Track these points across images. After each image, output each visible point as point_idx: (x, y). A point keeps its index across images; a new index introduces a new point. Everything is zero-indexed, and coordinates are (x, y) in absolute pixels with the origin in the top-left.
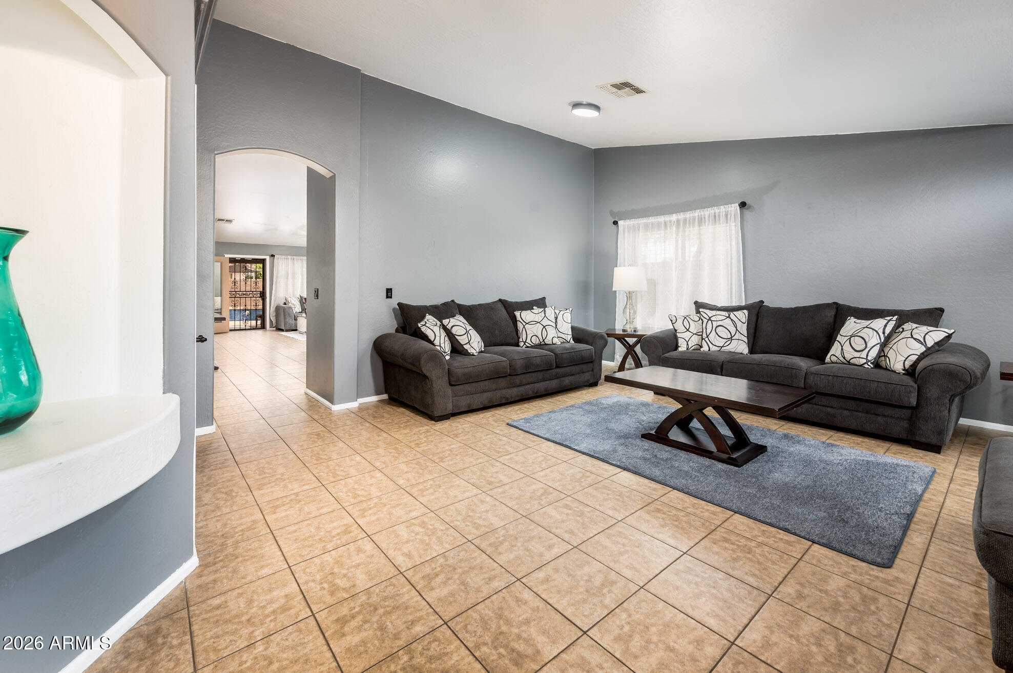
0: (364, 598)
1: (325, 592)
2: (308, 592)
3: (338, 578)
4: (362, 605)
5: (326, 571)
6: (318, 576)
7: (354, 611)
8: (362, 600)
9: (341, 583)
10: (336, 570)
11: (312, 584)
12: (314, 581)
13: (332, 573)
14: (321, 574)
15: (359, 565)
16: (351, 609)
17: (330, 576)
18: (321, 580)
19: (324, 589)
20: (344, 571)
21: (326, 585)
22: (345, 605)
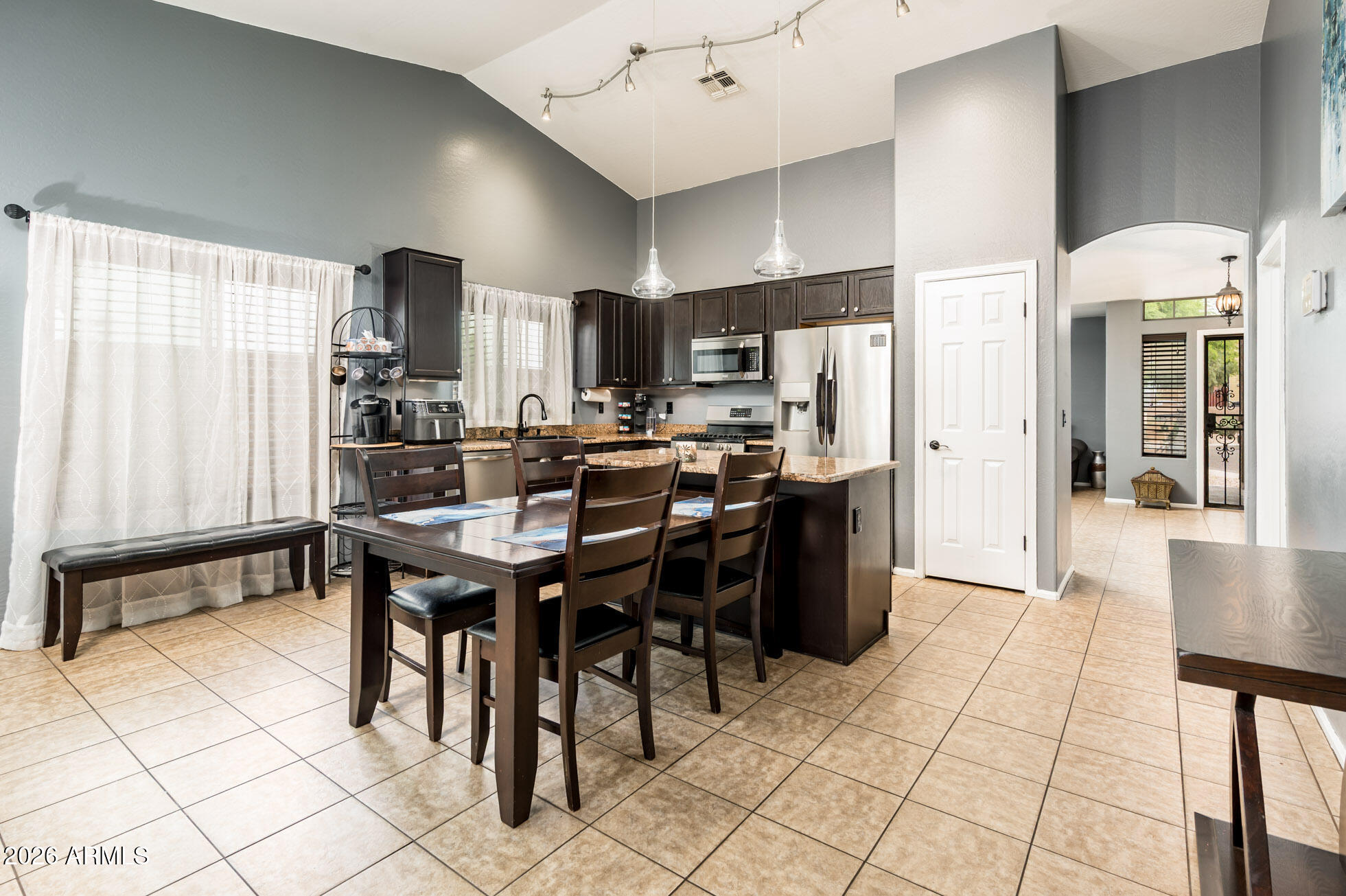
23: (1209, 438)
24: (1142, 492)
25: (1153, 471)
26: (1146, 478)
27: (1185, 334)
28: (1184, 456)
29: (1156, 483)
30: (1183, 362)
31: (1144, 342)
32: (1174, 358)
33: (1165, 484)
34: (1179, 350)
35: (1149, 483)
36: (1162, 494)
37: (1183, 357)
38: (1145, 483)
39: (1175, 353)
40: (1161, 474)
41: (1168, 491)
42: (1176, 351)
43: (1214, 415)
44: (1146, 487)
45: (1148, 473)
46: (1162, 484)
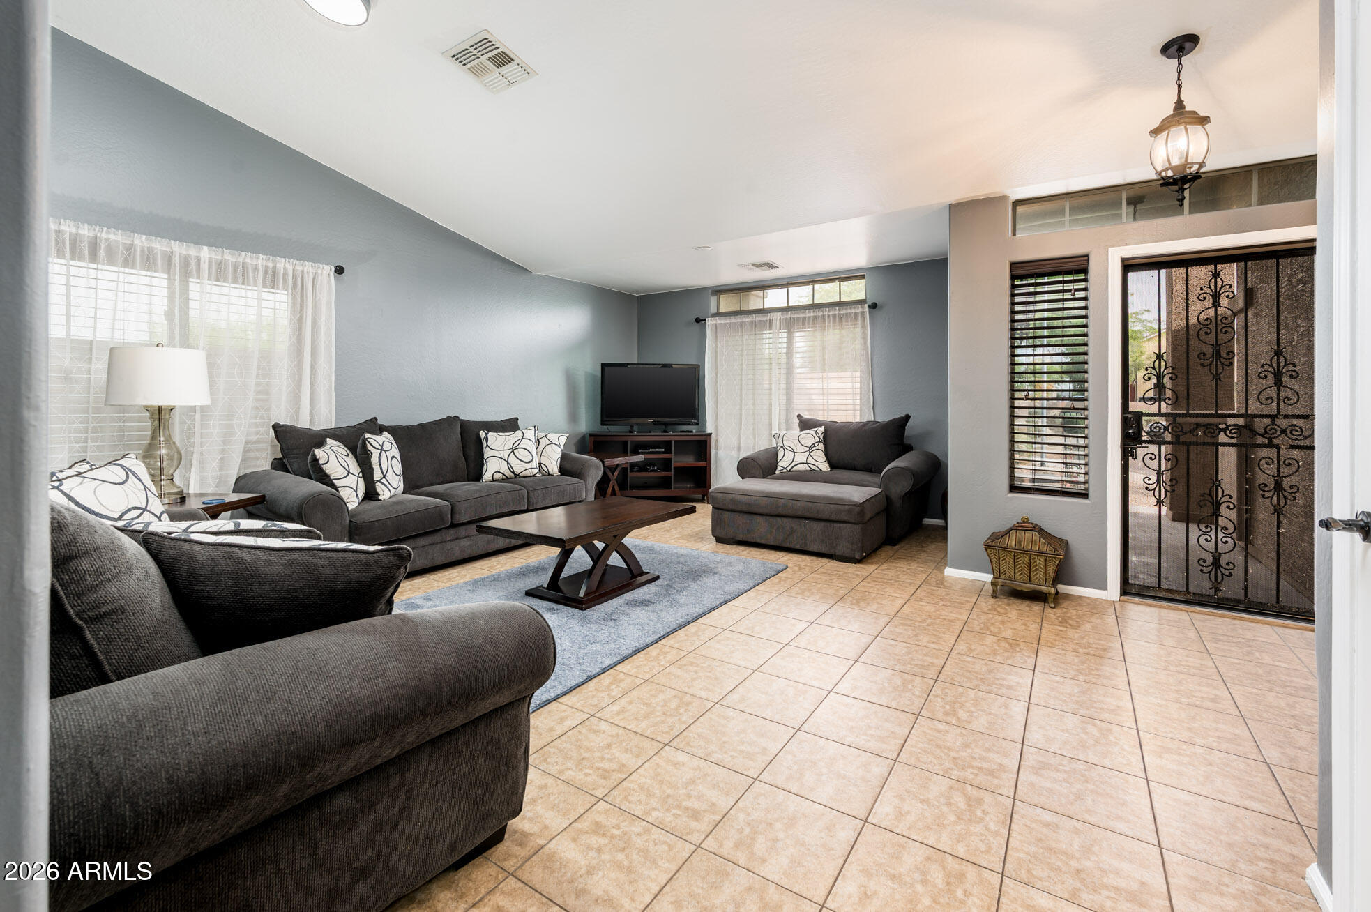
0: (955, 772)
1: (986, 807)
2: (1003, 823)
3: (958, 807)
4: (963, 769)
5: (963, 826)
6: (978, 829)
7: (976, 772)
8: (959, 773)
9: (960, 801)
10: (952, 818)
11: (992, 826)
12: (987, 829)
13: (959, 818)
14: (971, 828)
15: (923, 801)
16: (976, 775)
17: (964, 817)
18: (979, 823)
19: (983, 811)
20: (945, 808)
21: (979, 813)
22: (978, 782)
23: (1130, 458)
24: (1004, 567)
25: (1025, 526)
26: (1012, 540)
27: (1086, 257)
28: (1084, 495)
29: (1029, 552)
30: (1083, 312)
31: (1013, 278)
32: (1068, 304)
33: (1046, 555)
34: (1077, 290)
35: (1016, 552)
36: (1041, 575)
37: (1082, 303)
38: (1008, 550)
39: (1068, 296)
40: (1041, 531)
41: (1052, 568)
42: (1069, 291)
43: (1139, 416)
44: (1010, 559)
45: (1015, 528)
46: (1040, 553)
